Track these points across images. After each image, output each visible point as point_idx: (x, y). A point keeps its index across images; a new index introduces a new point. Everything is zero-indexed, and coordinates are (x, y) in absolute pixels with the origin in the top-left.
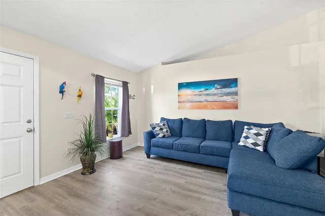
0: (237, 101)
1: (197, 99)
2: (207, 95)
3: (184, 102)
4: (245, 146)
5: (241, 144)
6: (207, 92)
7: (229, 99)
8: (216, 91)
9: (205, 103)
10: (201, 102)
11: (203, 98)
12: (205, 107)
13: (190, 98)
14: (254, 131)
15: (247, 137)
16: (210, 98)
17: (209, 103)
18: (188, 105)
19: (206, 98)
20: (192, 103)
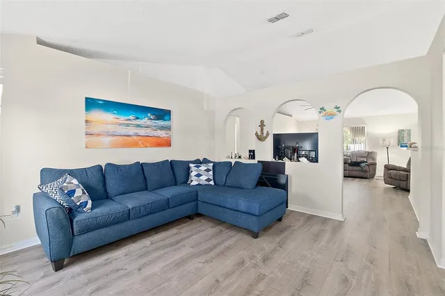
0: (170, 137)
1: (123, 130)
2: (138, 126)
3: (99, 135)
4: (199, 185)
5: (194, 183)
6: (138, 122)
7: (162, 134)
8: (149, 123)
9: (135, 138)
10: (130, 136)
11: (132, 131)
12: (135, 145)
13: (111, 128)
14: (203, 168)
15: (198, 175)
16: (142, 132)
17: (140, 138)
18: (108, 140)
19: (137, 131)
20: (115, 138)
